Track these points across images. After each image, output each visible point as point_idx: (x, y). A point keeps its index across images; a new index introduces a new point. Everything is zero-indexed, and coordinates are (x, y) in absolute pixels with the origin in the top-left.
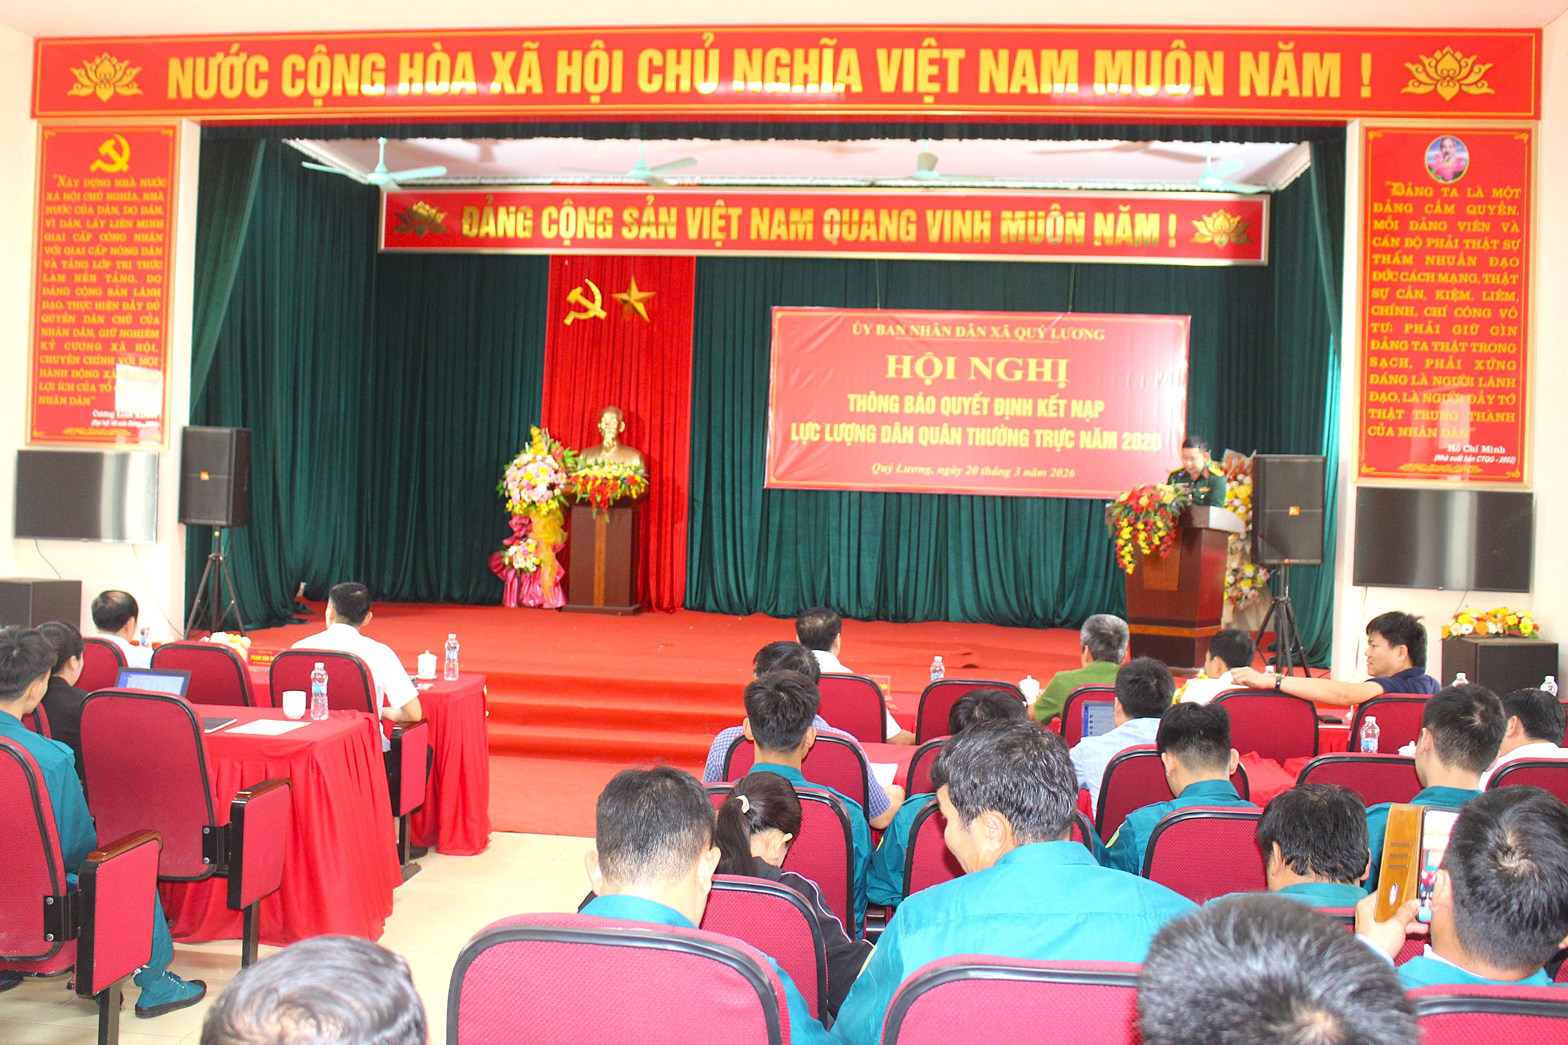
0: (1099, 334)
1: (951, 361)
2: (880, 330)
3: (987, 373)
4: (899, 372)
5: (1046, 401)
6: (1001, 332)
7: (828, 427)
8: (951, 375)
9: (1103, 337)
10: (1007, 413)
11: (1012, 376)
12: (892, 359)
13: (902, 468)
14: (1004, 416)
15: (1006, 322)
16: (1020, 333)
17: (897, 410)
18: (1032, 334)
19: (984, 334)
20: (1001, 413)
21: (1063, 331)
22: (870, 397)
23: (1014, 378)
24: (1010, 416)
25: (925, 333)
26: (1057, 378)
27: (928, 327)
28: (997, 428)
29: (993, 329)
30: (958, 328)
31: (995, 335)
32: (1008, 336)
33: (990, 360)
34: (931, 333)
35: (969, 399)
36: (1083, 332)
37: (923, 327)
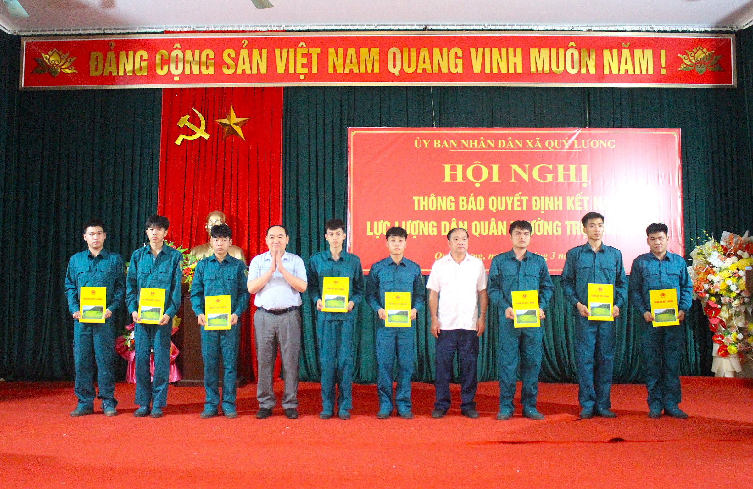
0: (612, 144)
1: (495, 167)
2: (437, 144)
3: (525, 177)
4: (453, 177)
5: (573, 198)
6: (533, 144)
8: (495, 179)
9: (614, 146)
10: (543, 209)
11: (545, 178)
12: (447, 167)
14: (540, 210)
15: (537, 135)
17: (453, 208)
18: (558, 145)
19: (520, 145)
20: (538, 208)
21: (583, 141)
22: (431, 199)
23: (546, 180)
24: (545, 211)
25: (473, 145)
26: (581, 180)
27: (476, 141)
28: (535, 221)
29: (528, 141)
30: (500, 141)
31: (529, 146)
32: (540, 146)
33: (527, 166)
34: (478, 145)
35: (511, 198)
36: (599, 142)
37: (471, 141)
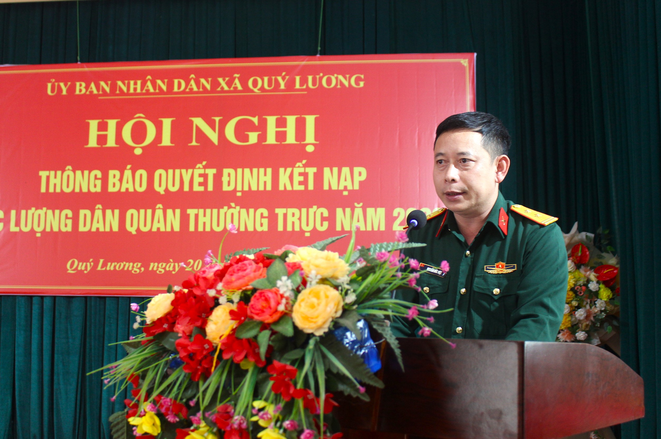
0: (358, 80)
1: (167, 123)
2: (80, 88)
3: (214, 137)
4: (102, 139)
5: (289, 170)
6: (229, 84)
7: (13, 213)
8: (166, 141)
9: (362, 84)
10: (239, 188)
11: (246, 139)
12: (94, 124)
13: (104, 265)
14: (235, 191)
15: (236, 70)
16: (255, 83)
17: (98, 189)
18: (270, 84)
19: (208, 87)
20: (231, 188)
21: (310, 78)
22: (66, 174)
23: (247, 141)
24: (242, 191)
25: (135, 89)
26: (304, 139)
27: (139, 82)
28: (226, 208)
29: (220, 80)
30: (176, 81)
31: (222, 88)
32: (240, 88)
33: (217, 119)
34: (142, 89)
35: (190, 171)
36: (337, 78)
37: (132, 82)
